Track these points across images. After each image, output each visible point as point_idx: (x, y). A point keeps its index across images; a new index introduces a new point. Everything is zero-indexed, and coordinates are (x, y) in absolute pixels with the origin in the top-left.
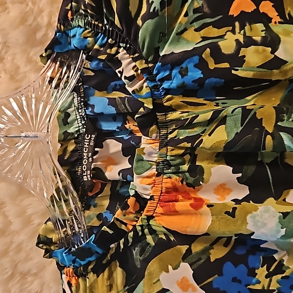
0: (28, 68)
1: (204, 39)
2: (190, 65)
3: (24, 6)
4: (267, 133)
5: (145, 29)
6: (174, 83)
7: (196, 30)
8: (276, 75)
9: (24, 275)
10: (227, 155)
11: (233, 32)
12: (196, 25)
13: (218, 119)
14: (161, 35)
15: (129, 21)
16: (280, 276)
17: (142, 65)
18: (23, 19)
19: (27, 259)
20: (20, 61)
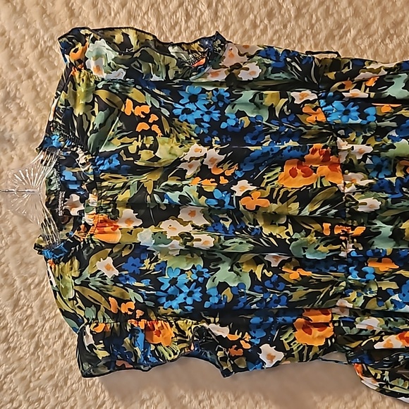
0: (29, 154)
1: (122, 144)
2: (114, 158)
3: (27, 120)
4: (148, 194)
5: (91, 138)
6: (105, 167)
7: (119, 139)
8: (156, 165)
9: (27, 264)
10: (130, 204)
11: (137, 140)
12: (119, 136)
13: (126, 187)
14: (100, 141)
16: (155, 263)
17: (89, 157)
18: (27, 128)
19: (29, 256)
20: (25, 150)
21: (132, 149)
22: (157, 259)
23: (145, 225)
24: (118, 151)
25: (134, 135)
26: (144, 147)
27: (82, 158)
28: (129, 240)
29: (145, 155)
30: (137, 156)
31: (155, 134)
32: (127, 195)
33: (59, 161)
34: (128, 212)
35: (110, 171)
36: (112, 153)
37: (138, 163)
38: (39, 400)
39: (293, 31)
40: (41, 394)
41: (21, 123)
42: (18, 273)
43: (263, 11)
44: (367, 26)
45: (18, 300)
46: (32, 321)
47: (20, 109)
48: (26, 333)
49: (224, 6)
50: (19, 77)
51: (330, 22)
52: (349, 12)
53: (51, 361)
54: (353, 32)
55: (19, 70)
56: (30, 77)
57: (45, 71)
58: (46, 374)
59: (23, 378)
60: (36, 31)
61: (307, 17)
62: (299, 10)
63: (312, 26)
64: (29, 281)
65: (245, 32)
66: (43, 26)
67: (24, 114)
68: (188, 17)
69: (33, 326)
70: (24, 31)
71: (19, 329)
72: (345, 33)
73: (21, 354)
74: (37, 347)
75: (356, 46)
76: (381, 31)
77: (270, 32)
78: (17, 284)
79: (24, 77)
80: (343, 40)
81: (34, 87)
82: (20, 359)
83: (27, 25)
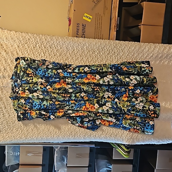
2: (25, 81)
5: (21, 77)
6: (23, 83)
7: (26, 77)
8: (33, 82)
9: (8, 100)
10: (27, 90)
13: (27, 86)
14: (22, 78)
15: (19, 76)
17: (20, 81)
20: (8, 79)
21: (28, 80)
22: (32, 100)
23: (30, 94)
24: (26, 80)
25: (29, 77)
26: (30, 79)
27: (19, 81)
28: (27, 96)
29: (31, 81)
30: (29, 81)
31: (33, 77)
32: (27, 88)
33: (14, 81)
34: (27, 91)
35: (24, 83)
36: (25, 80)
37: (29, 82)
38: (10, 126)
39: (59, 58)
40: (10, 125)
41: (7, 74)
42: (6, 102)
43: (53, 55)
44: (73, 58)
45: (6, 107)
46: (8, 111)
47: (7, 71)
48: (7, 113)
49: (46, 53)
50: (7, 65)
51: (66, 57)
52: (69, 55)
53: (12, 118)
54: (70, 59)
55: (7, 64)
56: (9, 65)
57: (12, 64)
58: (11, 121)
59: (7, 122)
60: (11, 57)
61: (62, 56)
62: (60, 55)
63: (63, 58)
64: (8, 103)
65: (50, 58)
66: (12, 56)
67: (8, 72)
68: (39, 55)
69: (8, 112)
70: (8, 57)
71: (6, 112)
72: (69, 59)
73: (6, 117)
74: (9, 116)
75: (71, 62)
76: (75, 59)
77: (55, 58)
78: (6, 104)
79: (8, 65)
80: (68, 60)
81: (10, 67)
82: (6, 118)
83: (9, 56)
